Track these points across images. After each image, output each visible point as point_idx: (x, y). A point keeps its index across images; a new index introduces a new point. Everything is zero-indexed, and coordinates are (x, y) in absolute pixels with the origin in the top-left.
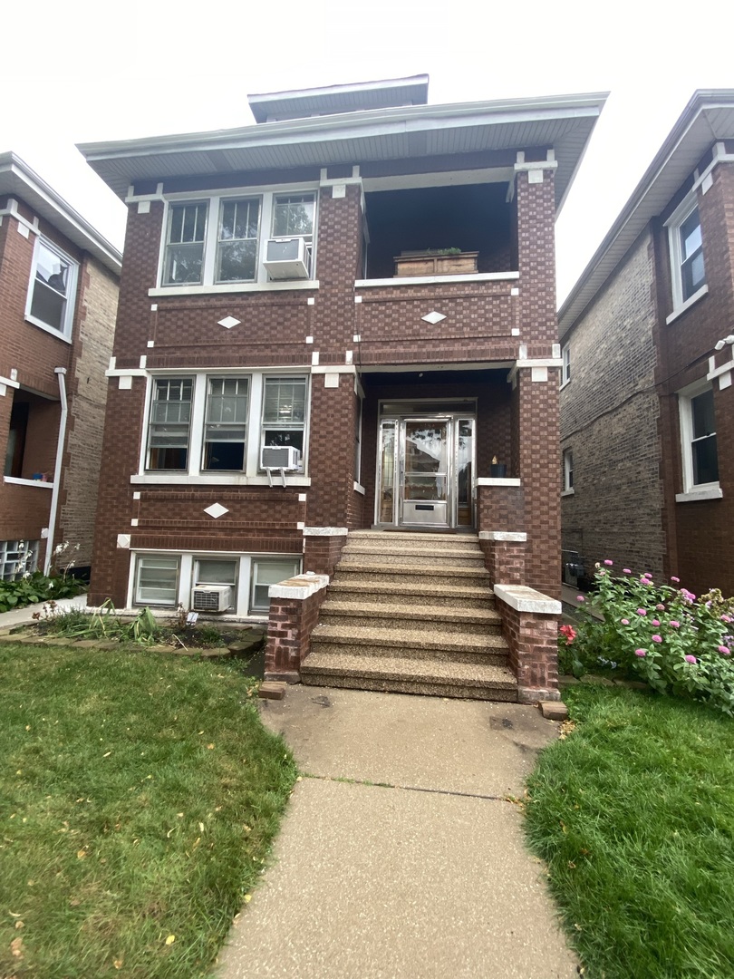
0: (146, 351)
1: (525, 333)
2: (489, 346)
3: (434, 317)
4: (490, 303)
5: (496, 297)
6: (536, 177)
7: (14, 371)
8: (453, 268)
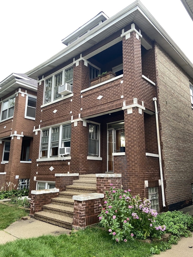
0: (40, 123)
1: (125, 96)
2: (115, 103)
3: (100, 97)
4: (115, 88)
5: (116, 85)
6: (128, 37)
7: (22, 132)
8: (105, 79)
